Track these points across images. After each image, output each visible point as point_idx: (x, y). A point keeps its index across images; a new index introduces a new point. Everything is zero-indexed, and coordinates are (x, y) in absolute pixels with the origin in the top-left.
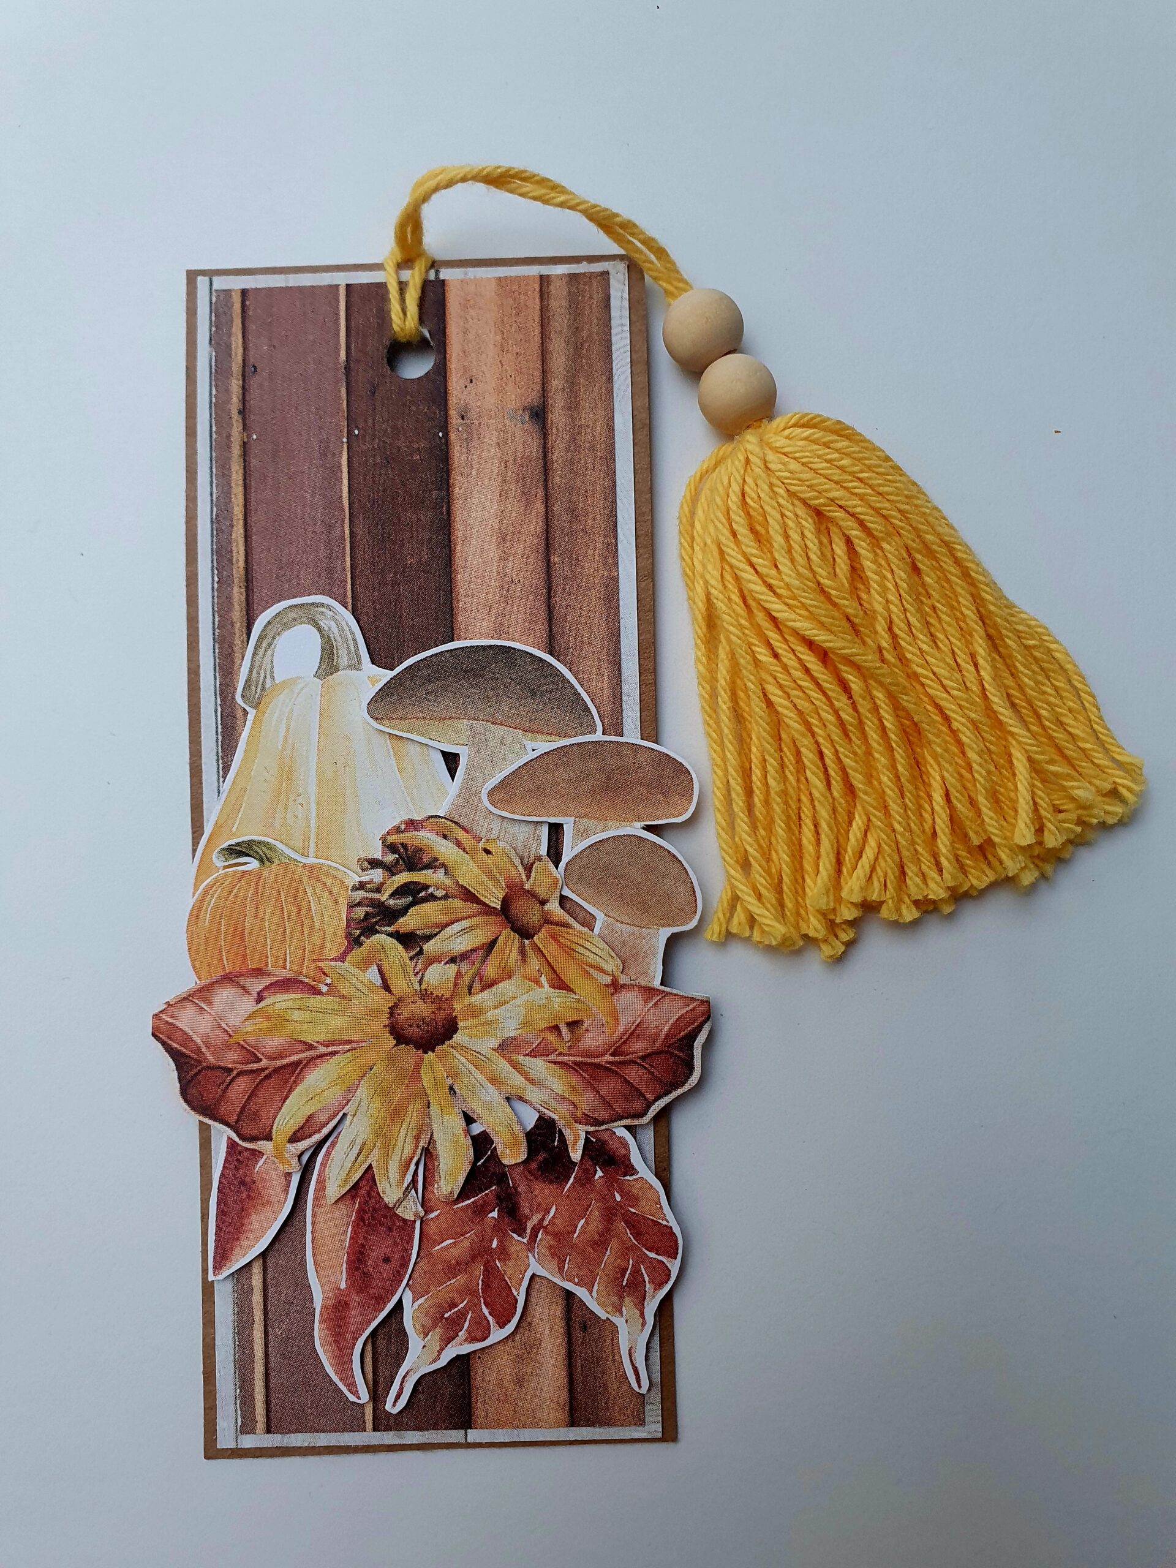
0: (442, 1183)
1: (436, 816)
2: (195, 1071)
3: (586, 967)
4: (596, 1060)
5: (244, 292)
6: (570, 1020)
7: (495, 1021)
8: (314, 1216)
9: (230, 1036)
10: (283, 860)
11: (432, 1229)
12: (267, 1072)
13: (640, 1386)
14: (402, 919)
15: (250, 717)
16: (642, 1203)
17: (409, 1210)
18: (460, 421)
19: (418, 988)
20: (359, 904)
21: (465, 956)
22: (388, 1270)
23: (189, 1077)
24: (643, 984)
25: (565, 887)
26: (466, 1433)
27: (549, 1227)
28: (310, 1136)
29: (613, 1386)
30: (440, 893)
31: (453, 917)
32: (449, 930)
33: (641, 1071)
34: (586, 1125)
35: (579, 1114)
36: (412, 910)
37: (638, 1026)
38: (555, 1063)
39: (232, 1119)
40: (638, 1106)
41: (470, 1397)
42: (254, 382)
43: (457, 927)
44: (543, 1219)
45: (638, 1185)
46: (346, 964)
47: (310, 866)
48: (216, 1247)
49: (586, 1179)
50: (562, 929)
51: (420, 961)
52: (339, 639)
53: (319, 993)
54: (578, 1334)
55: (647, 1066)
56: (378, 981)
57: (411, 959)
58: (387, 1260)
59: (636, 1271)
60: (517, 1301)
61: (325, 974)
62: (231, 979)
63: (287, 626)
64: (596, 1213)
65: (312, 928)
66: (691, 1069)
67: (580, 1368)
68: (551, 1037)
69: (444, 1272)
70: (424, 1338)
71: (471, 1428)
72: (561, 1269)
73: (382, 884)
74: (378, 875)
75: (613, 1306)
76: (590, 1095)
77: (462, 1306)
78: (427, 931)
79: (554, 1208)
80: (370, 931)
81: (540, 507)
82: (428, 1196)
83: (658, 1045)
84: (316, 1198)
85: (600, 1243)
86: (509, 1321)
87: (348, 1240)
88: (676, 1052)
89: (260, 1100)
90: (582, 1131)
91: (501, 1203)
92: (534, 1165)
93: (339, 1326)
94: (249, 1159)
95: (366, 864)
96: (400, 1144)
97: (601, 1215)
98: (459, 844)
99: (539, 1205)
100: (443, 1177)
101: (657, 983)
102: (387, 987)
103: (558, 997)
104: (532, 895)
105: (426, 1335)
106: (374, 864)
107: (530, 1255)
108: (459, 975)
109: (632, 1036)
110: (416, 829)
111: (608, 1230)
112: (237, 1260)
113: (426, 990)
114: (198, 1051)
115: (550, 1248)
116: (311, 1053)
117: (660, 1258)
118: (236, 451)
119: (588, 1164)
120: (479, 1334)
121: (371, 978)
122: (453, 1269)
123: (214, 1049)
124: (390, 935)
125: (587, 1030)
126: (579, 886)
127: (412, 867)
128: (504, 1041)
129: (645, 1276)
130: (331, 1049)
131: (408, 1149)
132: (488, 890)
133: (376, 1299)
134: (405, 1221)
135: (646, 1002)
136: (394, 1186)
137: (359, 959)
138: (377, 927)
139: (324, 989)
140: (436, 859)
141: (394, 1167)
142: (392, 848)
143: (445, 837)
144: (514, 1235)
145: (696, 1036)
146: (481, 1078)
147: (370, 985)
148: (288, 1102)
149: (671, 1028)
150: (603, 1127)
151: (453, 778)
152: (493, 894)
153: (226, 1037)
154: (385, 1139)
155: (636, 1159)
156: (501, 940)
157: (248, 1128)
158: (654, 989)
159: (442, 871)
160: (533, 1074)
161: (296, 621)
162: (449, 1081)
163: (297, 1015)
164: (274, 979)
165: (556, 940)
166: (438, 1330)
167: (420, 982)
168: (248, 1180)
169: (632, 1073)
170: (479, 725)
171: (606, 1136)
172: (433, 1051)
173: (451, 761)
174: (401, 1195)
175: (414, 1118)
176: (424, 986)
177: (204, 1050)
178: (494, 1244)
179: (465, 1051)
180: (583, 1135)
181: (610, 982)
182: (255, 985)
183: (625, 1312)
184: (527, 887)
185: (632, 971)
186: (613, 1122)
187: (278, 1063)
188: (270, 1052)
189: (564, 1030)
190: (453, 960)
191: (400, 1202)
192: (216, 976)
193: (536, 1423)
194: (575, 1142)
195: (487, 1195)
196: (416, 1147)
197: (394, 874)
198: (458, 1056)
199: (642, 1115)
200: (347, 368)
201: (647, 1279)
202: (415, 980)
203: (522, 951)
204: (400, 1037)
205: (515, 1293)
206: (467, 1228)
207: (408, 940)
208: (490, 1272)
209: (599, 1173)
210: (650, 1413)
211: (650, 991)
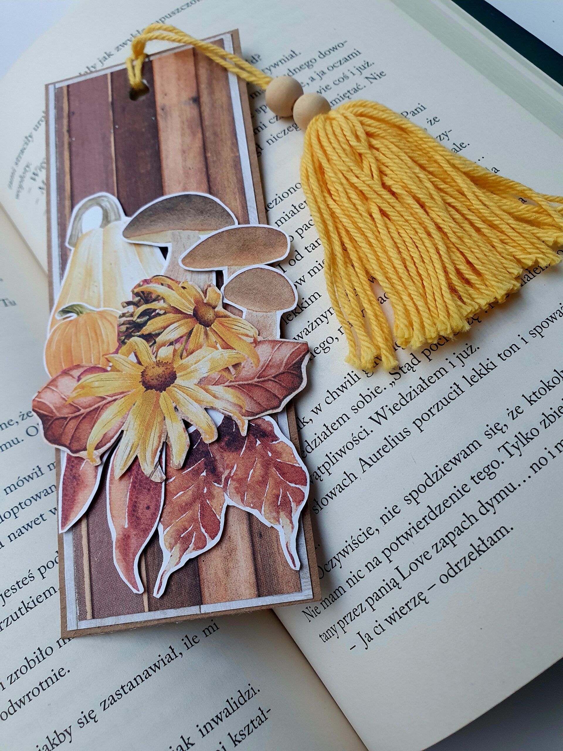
0: (174, 459)
1: (157, 276)
2: (51, 422)
3: (240, 336)
4: (250, 382)
5: (68, 86)
6: (234, 364)
7: (196, 370)
8: (110, 490)
9: (66, 401)
10: (88, 311)
11: (171, 488)
12: (83, 415)
13: (295, 566)
14: (144, 328)
15: (72, 252)
16: (284, 455)
17: (158, 476)
18: (162, 111)
19: (155, 360)
20: (123, 324)
21: (177, 341)
22: (148, 513)
23: (47, 426)
24: (270, 339)
25: (225, 299)
26: (200, 608)
27: (234, 477)
28: (105, 445)
29: (280, 569)
30: (162, 312)
31: (169, 322)
32: (168, 329)
33: (274, 384)
34: (248, 416)
35: (244, 411)
36: (149, 323)
37: (270, 361)
38: (229, 386)
39: (68, 442)
40: (275, 403)
41: (200, 586)
42: (73, 119)
43: (172, 327)
44: (230, 473)
45: (280, 446)
46: (119, 355)
47: (100, 312)
48: (63, 514)
49: (251, 447)
50: (225, 319)
51: (155, 347)
52: (110, 209)
53: (107, 371)
54: (257, 539)
55: (277, 381)
56: (135, 361)
57: (150, 346)
58: (148, 508)
59: (285, 496)
60: (220, 522)
61: (109, 361)
62: (65, 373)
63: (87, 209)
64: (259, 465)
65: (103, 341)
66: (301, 379)
67: (260, 560)
68: (225, 374)
69: (179, 511)
70: (171, 551)
71: (202, 604)
72: (242, 500)
73: (133, 312)
74: (131, 308)
75: (274, 518)
76: (248, 400)
77: (190, 529)
78: (157, 332)
79: (236, 465)
80: (129, 336)
81: (200, 135)
82: (169, 469)
83: (282, 370)
84: (111, 480)
85: (263, 482)
86: (217, 535)
87: (128, 500)
88: (292, 372)
89: (80, 431)
90: (246, 420)
91: (207, 466)
92: (223, 444)
93: (126, 549)
94: (77, 464)
95: (125, 304)
96: (151, 442)
97: (262, 466)
98: (169, 287)
99: (228, 465)
100: (174, 456)
101: (278, 337)
102: (139, 363)
103: (227, 353)
104: (208, 305)
105: (172, 549)
106: (129, 303)
107: (225, 494)
108: (175, 351)
109: (267, 366)
110: (148, 283)
111: (266, 474)
112: (73, 520)
113: (159, 361)
114: (52, 412)
115: (236, 488)
116: (104, 402)
117: (297, 486)
118: (66, 146)
119: (252, 438)
120: (200, 545)
121: (132, 359)
122: (184, 509)
123: (58, 409)
124: (139, 336)
125: (244, 367)
126: (232, 297)
127: (147, 302)
128: (201, 380)
129: (290, 498)
130: (114, 398)
131: (155, 444)
132: (186, 306)
133: (144, 531)
134: (156, 484)
135: (273, 348)
136: (149, 465)
137: (125, 351)
138: (133, 334)
139: (109, 369)
140: (159, 296)
141: (149, 454)
142: (137, 294)
143: (162, 284)
144: (216, 484)
145: (302, 362)
146: (191, 400)
147: (131, 363)
148: (94, 429)
149: (288, 359)
150: (257, 417)
151: (165, 257)
152: (189, 308)
153: (64, 402)
154: (143, 440)
155: (277, 431)
156: (194, 330)
157: (75, 446)
158: (277, 341)
159: (162, 301)
160: (217, 394)
161: (91, 206)
162: (174, 405)
163: (97, 384)
164: (85, 368)
165: (223, 325)
166: (178, 545)
167: (156, 357)
168: (77, 475)
169: (270, 385)
170: (177, 232)
171: (259, 422)
172: (165, 390)
173: (164, 251)
174: (153, 469)
175: (158, 427)
176: (158, 359)
177: (54, 411)
178: (205, 491)
179: (180, 387)
180: (247, 422)
181: (253, 341)
182: (76, 373)
183: (281, 522)
184: (205, 301)
185: (264, 334)
186: (262, 413)
187: (88, 410)
188: (84, 405)
189: (232, 369)
190: (171, 344)
191: (153, 473)
192: (59, 373)
193: (239, 597)
194: (243, 426)
195: (199, 463)
196: (160, 442)
197: (138, 307)
198: (178, 391)
199: (278, 407)
200: (112, 103)
201: (291, 500)
202: (153, 357)
203: (206, 334)
204: (148, 386)
205: (219, 518)
206: (190, 484)
207: (149, 338)
208: (204, 508)
209: (259, 442)
210: (305, 584)
211: (275, 342)
